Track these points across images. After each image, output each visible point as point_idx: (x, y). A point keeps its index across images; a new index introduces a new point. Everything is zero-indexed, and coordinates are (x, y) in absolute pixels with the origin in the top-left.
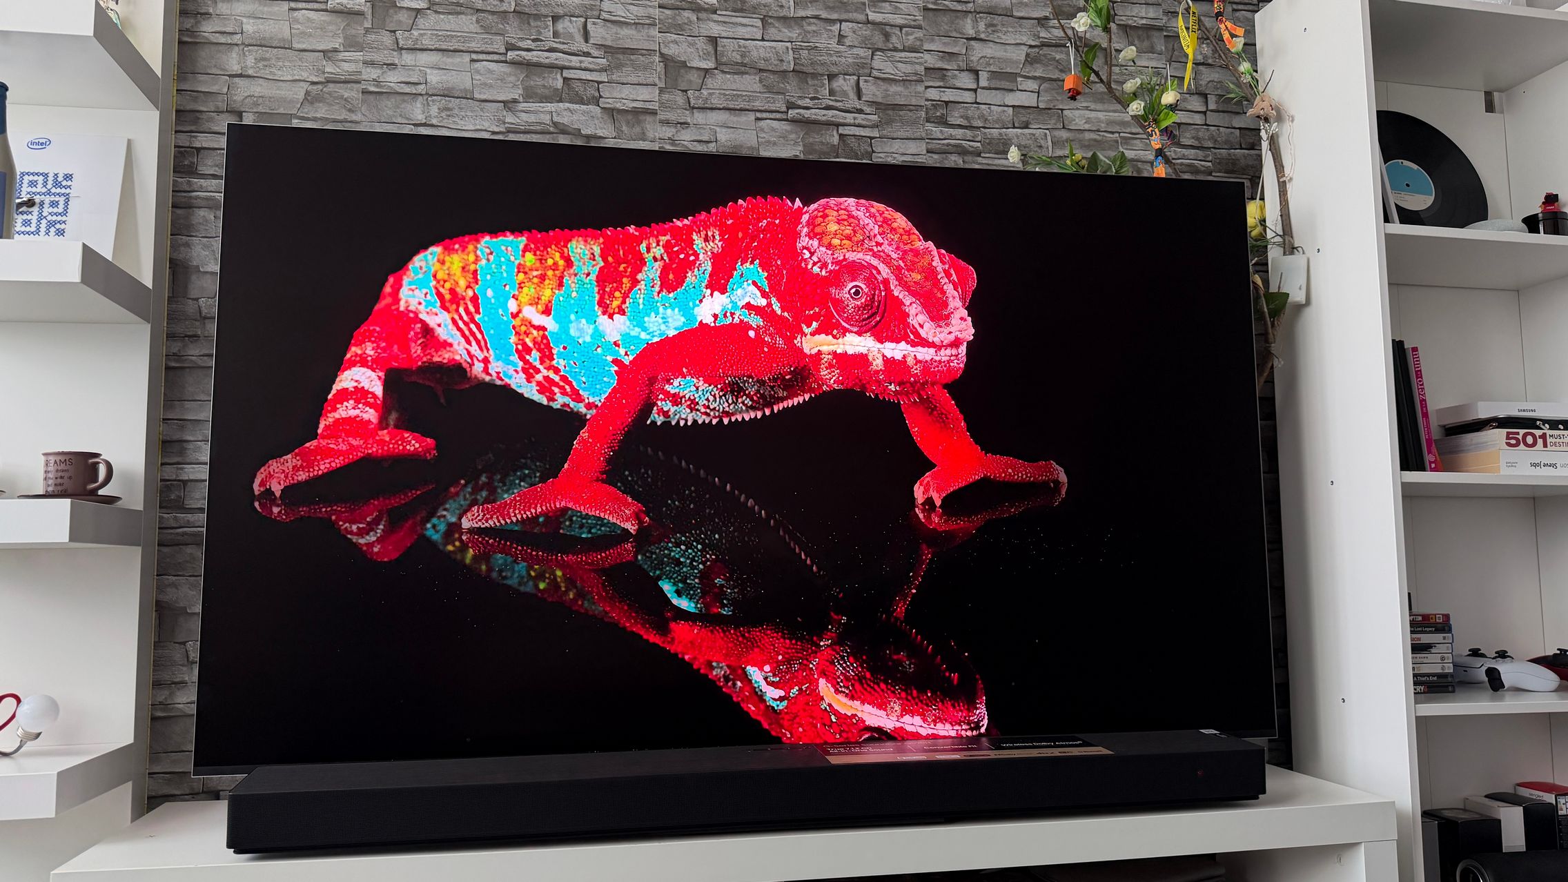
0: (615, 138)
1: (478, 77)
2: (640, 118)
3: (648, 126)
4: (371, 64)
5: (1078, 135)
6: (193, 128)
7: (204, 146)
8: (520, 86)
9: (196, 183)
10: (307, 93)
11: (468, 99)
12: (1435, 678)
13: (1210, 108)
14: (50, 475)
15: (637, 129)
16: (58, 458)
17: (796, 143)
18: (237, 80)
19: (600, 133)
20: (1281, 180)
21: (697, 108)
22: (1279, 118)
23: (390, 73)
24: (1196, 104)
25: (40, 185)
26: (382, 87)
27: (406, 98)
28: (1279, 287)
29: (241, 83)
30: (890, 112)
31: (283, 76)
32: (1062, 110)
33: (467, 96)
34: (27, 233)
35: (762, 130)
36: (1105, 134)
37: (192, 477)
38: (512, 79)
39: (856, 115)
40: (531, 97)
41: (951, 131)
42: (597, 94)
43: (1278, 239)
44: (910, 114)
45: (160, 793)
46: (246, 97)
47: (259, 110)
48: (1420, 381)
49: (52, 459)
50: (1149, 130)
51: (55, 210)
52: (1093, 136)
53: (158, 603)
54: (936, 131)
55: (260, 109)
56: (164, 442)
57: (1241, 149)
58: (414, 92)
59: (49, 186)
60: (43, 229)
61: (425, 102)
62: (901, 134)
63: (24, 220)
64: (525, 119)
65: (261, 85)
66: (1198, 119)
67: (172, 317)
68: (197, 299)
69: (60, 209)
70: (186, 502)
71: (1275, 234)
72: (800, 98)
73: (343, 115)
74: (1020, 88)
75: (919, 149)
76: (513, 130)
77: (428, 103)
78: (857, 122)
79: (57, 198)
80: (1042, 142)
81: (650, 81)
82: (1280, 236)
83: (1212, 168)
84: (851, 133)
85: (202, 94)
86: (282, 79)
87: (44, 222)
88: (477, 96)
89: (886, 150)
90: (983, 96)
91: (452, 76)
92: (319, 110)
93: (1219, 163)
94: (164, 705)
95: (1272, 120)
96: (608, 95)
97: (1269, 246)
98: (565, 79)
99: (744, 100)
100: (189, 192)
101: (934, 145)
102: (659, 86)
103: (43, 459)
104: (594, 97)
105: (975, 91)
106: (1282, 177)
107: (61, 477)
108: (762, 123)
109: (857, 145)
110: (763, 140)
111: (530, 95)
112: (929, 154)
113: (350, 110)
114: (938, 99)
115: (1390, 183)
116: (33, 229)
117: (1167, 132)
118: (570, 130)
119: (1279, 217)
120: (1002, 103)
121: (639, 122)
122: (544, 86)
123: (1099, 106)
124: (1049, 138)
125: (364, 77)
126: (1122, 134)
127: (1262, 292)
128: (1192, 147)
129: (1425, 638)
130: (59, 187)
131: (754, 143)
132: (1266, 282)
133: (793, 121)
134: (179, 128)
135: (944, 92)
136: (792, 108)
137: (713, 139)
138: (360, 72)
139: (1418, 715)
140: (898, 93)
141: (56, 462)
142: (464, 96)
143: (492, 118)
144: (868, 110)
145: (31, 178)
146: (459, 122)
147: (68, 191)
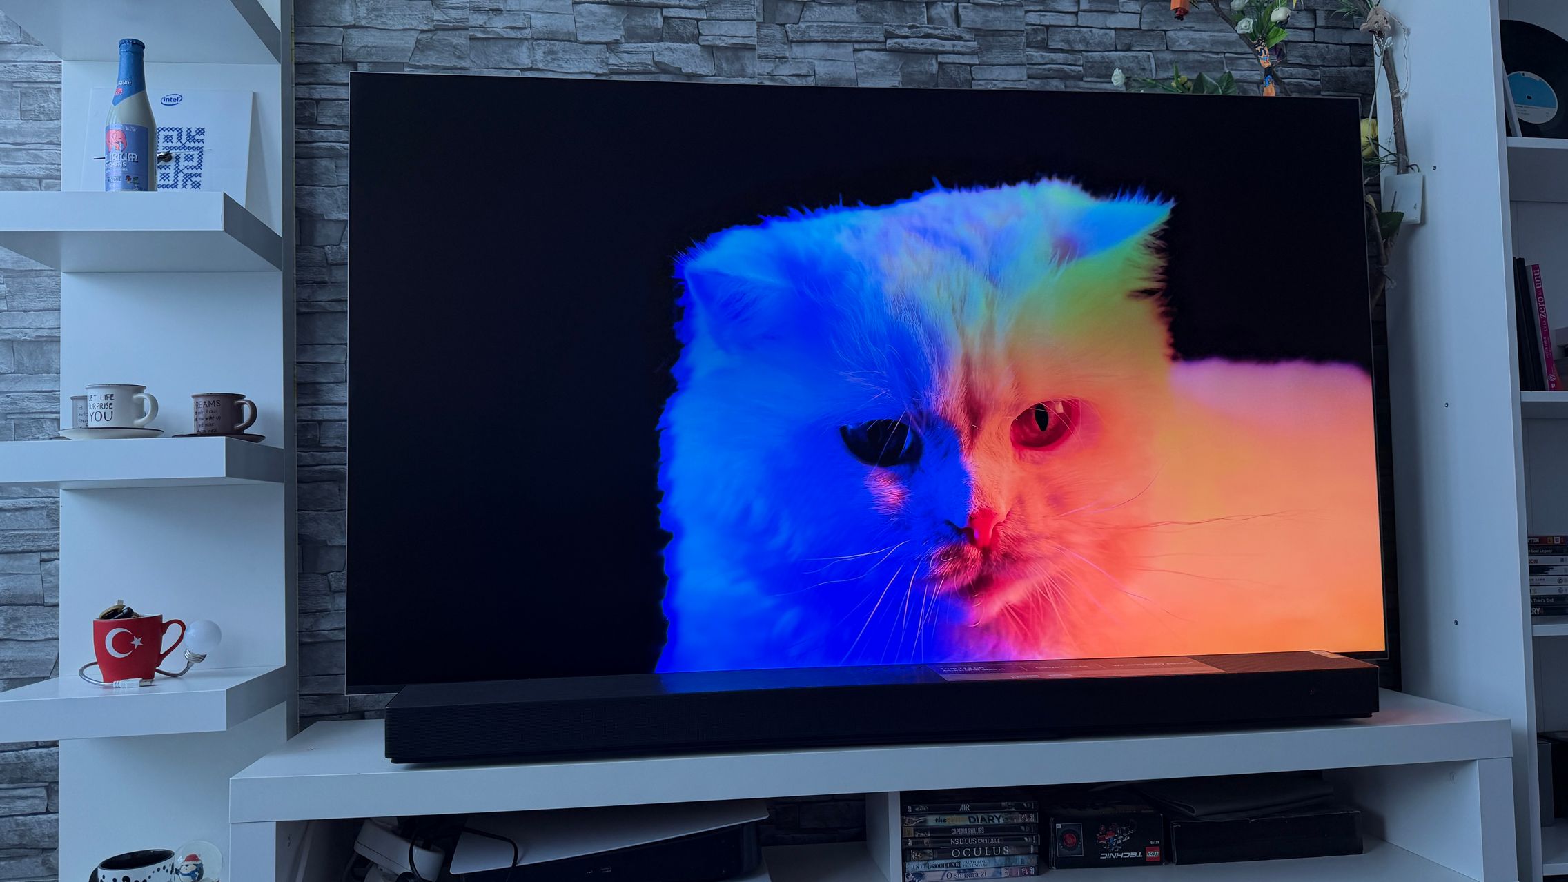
0: (715, 76)
1: (580, 20)
2: (740, 54)
3: (747, 63)
4: (476, 9)
5: (1182, 57)
6: (312, 80)
7: (323, 97)
8: (622, 27)
9: (317, 134)
10: (418, 41)
11: (572, 41)
12: (1552, 600)
13: (1321, 22)
14: (201, 416)
15: (737, 66)
16: (208, 399)
17: (895, 74)
18: (350, 31)
19: (701, 71)
20: (1396, 96)
21: (794, 42)
22: (1394, 32)
23: (496, 19)
24: (1304, 20)
25: (175, 140)
26: (488, 33)
27: (512, 43)
28: (1393, 207)
29: (355, 34)
30: (990, 39)
31: (394, 25)
32: (1165, 31)
33: (571, 39)
34: (166, 186)
35: (860, 61)
36: (1210, 55)
37: (326, 417)
38: (614, 20)
39: (956, 42)
40: (633, 38)
41: (1052, 55)
42: (696, 32)
43: (1392, 158)
44: (1010, 39)
45: (311, 713)
46: (363, 46)
47: (372, 60)
48: (1541, 300)
49: (201, 400)
50: (1258, 48)
51: (191, 164)
52: (1197, 57)
53: (300, 536)
54: (1037, 56)
55: (374, 59)
56: (299, 384)
57: (1352, 65)
58: (520, 36)
59: (184, 141)
60: (180, 183)
61: (531, 47)
62: (1002, 60)
63: (163, 174)
64: (627, 60)
65: (374, 36)
66: (1306, 36)
67: (300, 266)
68: (323, 247)
69: (195, 164)
70: (322, 441)
71: (1388, 153)
72: (899, 27)
73: (453, 62)
74: (1122, 9)
75: (1020, 75)
76: (615, 71)
77: (534, 48)
78: (956, 49)
79: (191, 152)
80: (1146, 66)
81: (748, 16)
82: (1394, 154)
83: (1321, 86)
84: (951, 61)
85: (318, 46)
86: (393, 28)
87: (181, 175)
88: (580, 38)
89: (987, 76)
90: (1084, 19)
91: (556, 19)
92: (429, 58)
93: (1328, 82)
94: (310, 632)
95: (1386, 35)
96: (707, 32)
97: (1381, 166)
98: (666, 18)
99: (842, 32)
100: (311, 142)
101: (1035, 70)
102: (757, 21)
103: (193, 401)
104: (693, 35)
105: (1076, 14)
106: (1396, 93)
107: (211, 418)
108: (860, 55)
109: (956, 73)
110: (862, 72)
111: (631, 36)
112: (1030, 80)
113: (459, 57)
114: (1038, 22)
115: (1514, 96)
116: (171, 182)
117: (1277, 51)
118: (671, 69)
119: (1393, 135)
120: (1104, 27)
121: (738, 59)
122: (645, 25)
123: (1203, 27)
124: (1152, 60)
125: (472, 23)
126: (1227, 55)
127: (1375, 212)
128: (1300, 66)
129: (1542, 561)
130: (193, 140)
131: (852, 74)
132: (1378, 203)
133: (892, 51)
134: (301, 81)
135: (1044, 16)
136: (890, 38)
137: (811, 72)
138: (468, 19)
139: (1535, 635)
140: (998, 19)
141: (205, 404)
142: (567, 38)
143: (595, 60)
144: (967, 37)
145: (166, 133)
146: (564, 65)
147: (201, 145)
